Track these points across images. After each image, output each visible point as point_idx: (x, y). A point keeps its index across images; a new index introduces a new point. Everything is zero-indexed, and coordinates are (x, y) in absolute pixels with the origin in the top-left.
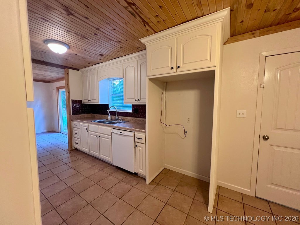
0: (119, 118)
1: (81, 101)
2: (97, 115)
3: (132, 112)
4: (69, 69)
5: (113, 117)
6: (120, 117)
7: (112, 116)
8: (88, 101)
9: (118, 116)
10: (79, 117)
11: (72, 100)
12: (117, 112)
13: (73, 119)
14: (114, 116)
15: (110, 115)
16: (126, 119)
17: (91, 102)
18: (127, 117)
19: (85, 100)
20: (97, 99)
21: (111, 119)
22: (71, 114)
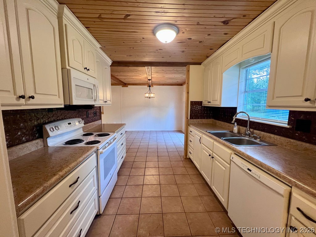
0: (253, 133)
1: (201, 102)
2: (220, 122)
3: (288, 127)
4: (190, 65)
5: (243, 129)
6: (255, 131)
7: (241, 127)
8: (208, 102)
9: (251, 130)
10: (196, 122)
11: (191, 101)
12: (251, 122)
13: (191, 124)
14: (245, 128)
15: (237, 125)
16: (270, 137)
17: (211, 104)
18: (272, 136)
19: (205, 101)
20: (219, 100)
21: (239, 132)
22: (189, 118)
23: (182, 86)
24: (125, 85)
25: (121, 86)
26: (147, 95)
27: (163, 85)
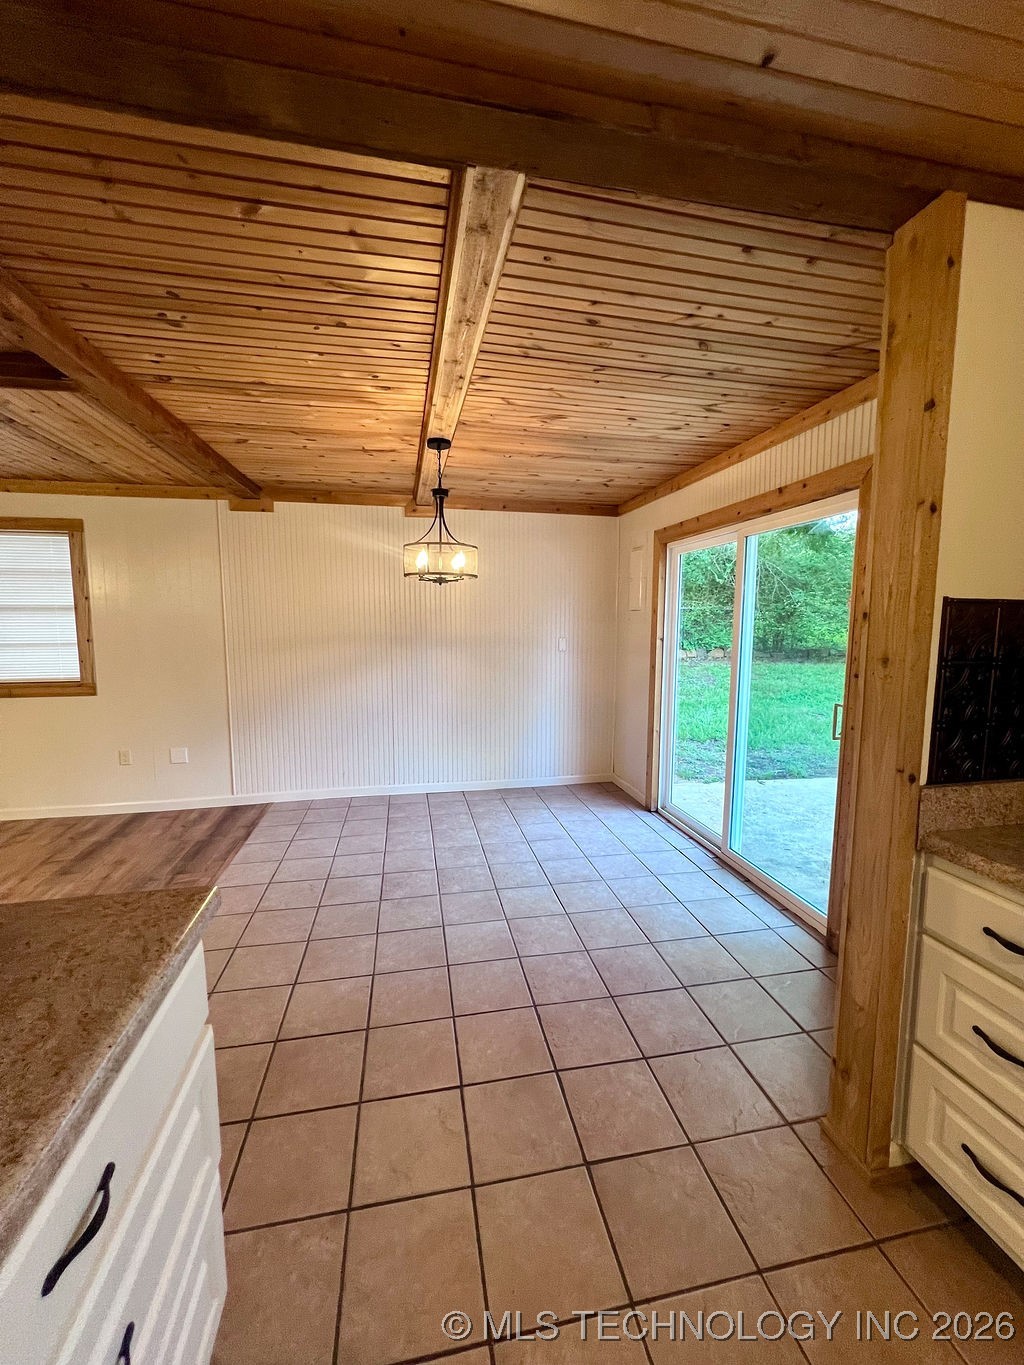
11: (947, 604)
22: (923, 779)
23: (616, 514)
24: (252, 492)
25: (223, 504)
26: (422, 559)
27: (504, 508)
